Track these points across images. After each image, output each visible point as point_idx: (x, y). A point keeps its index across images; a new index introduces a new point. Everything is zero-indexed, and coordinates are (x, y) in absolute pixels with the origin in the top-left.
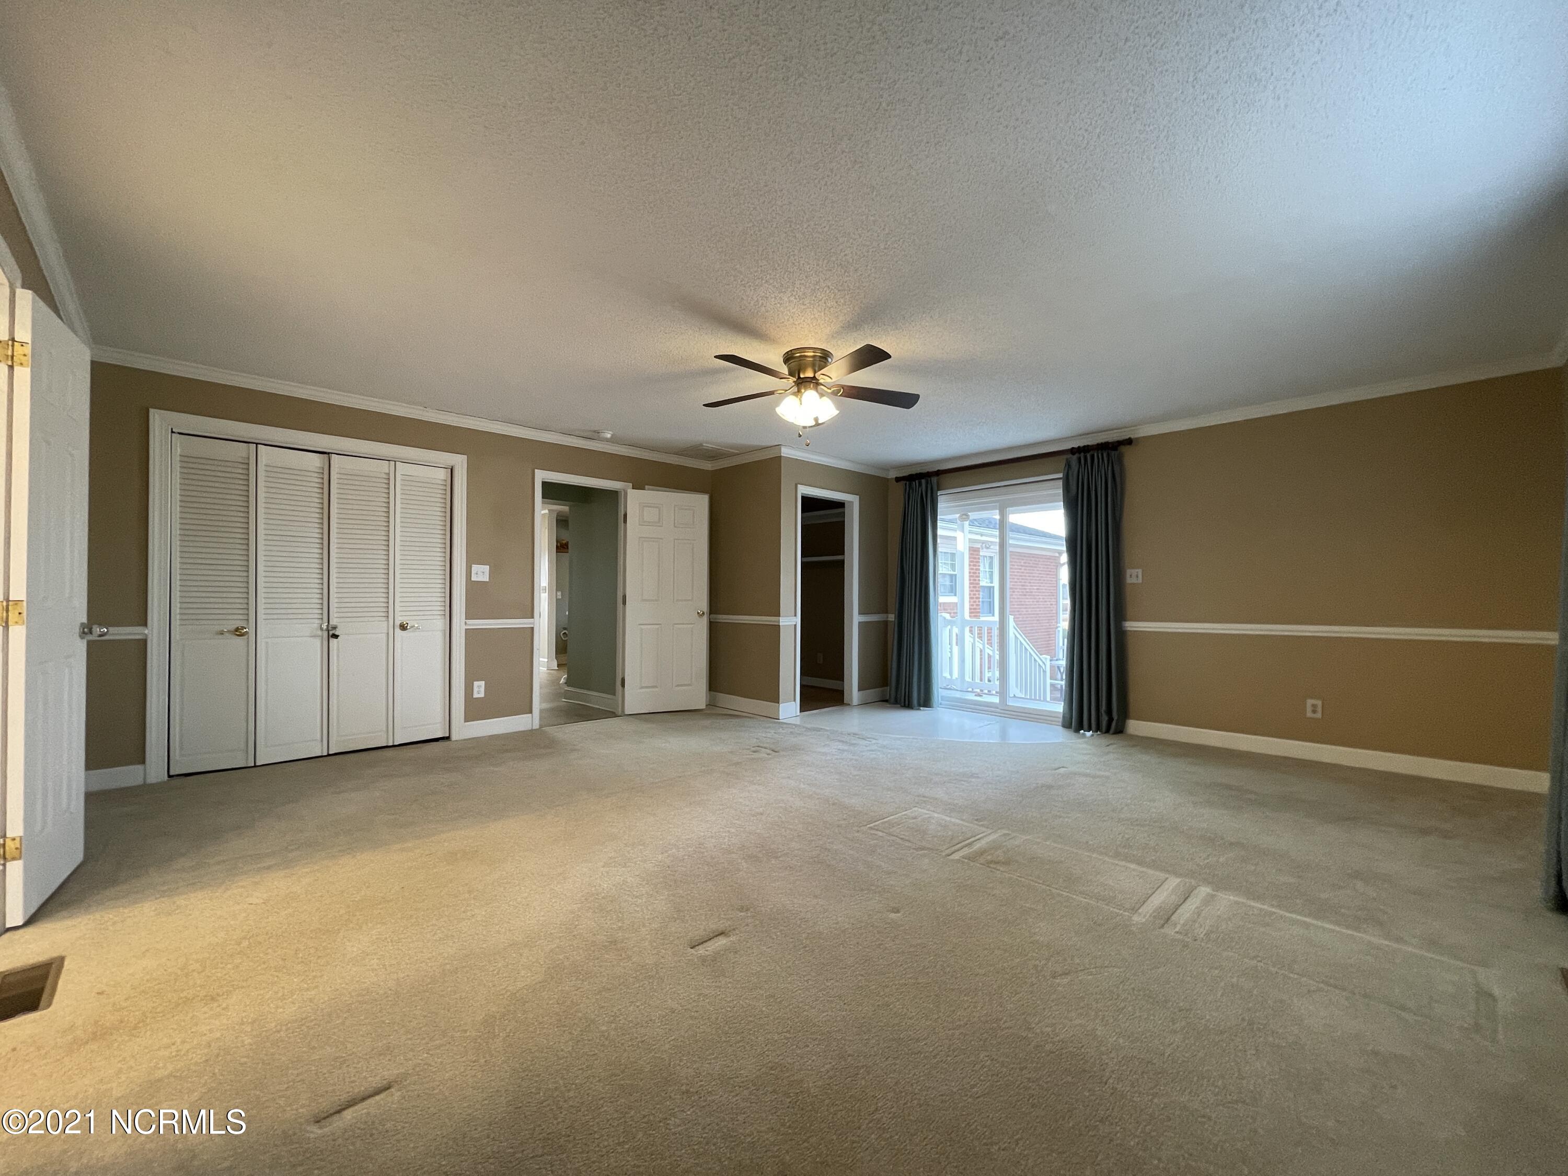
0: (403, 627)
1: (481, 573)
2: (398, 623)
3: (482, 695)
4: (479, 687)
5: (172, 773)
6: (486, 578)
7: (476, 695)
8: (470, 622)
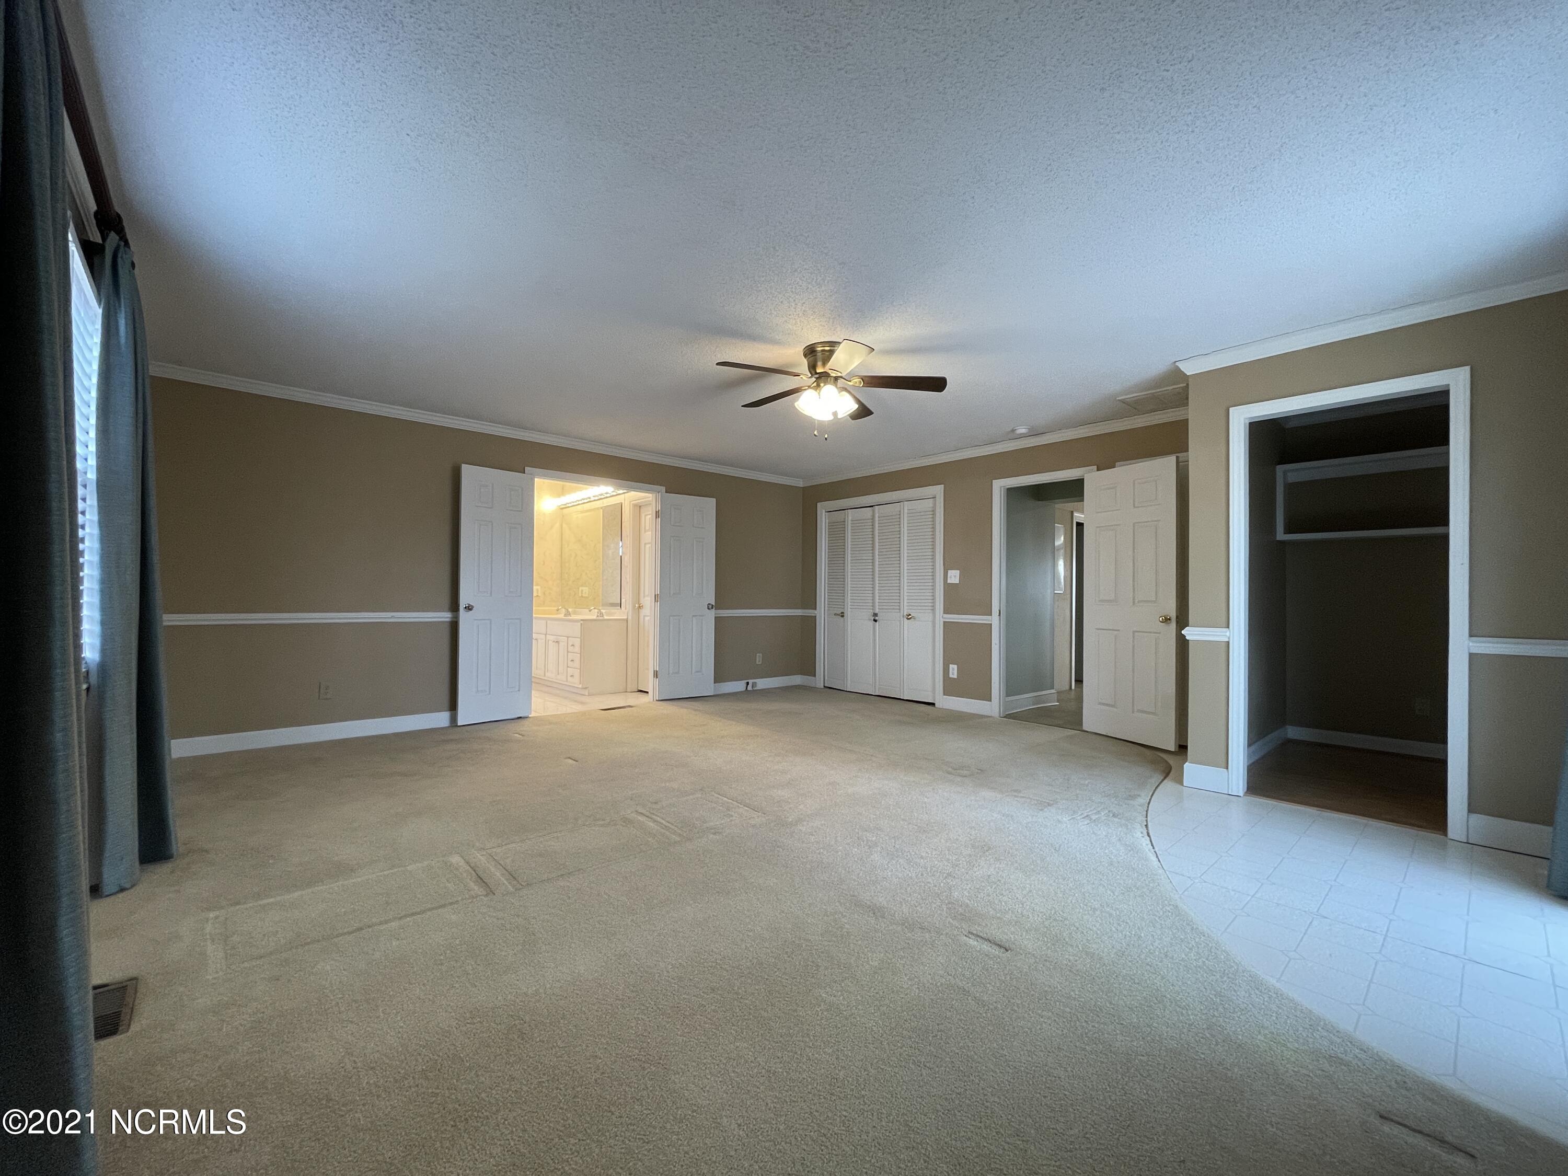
0: (909, 617)
1: (954, 577)
2: (905, 614)
3: (955, 676)
4: (953, 669)
5: (826, 685)
6: (957, 581)
7: (951, 676)
8: (945, 616)
